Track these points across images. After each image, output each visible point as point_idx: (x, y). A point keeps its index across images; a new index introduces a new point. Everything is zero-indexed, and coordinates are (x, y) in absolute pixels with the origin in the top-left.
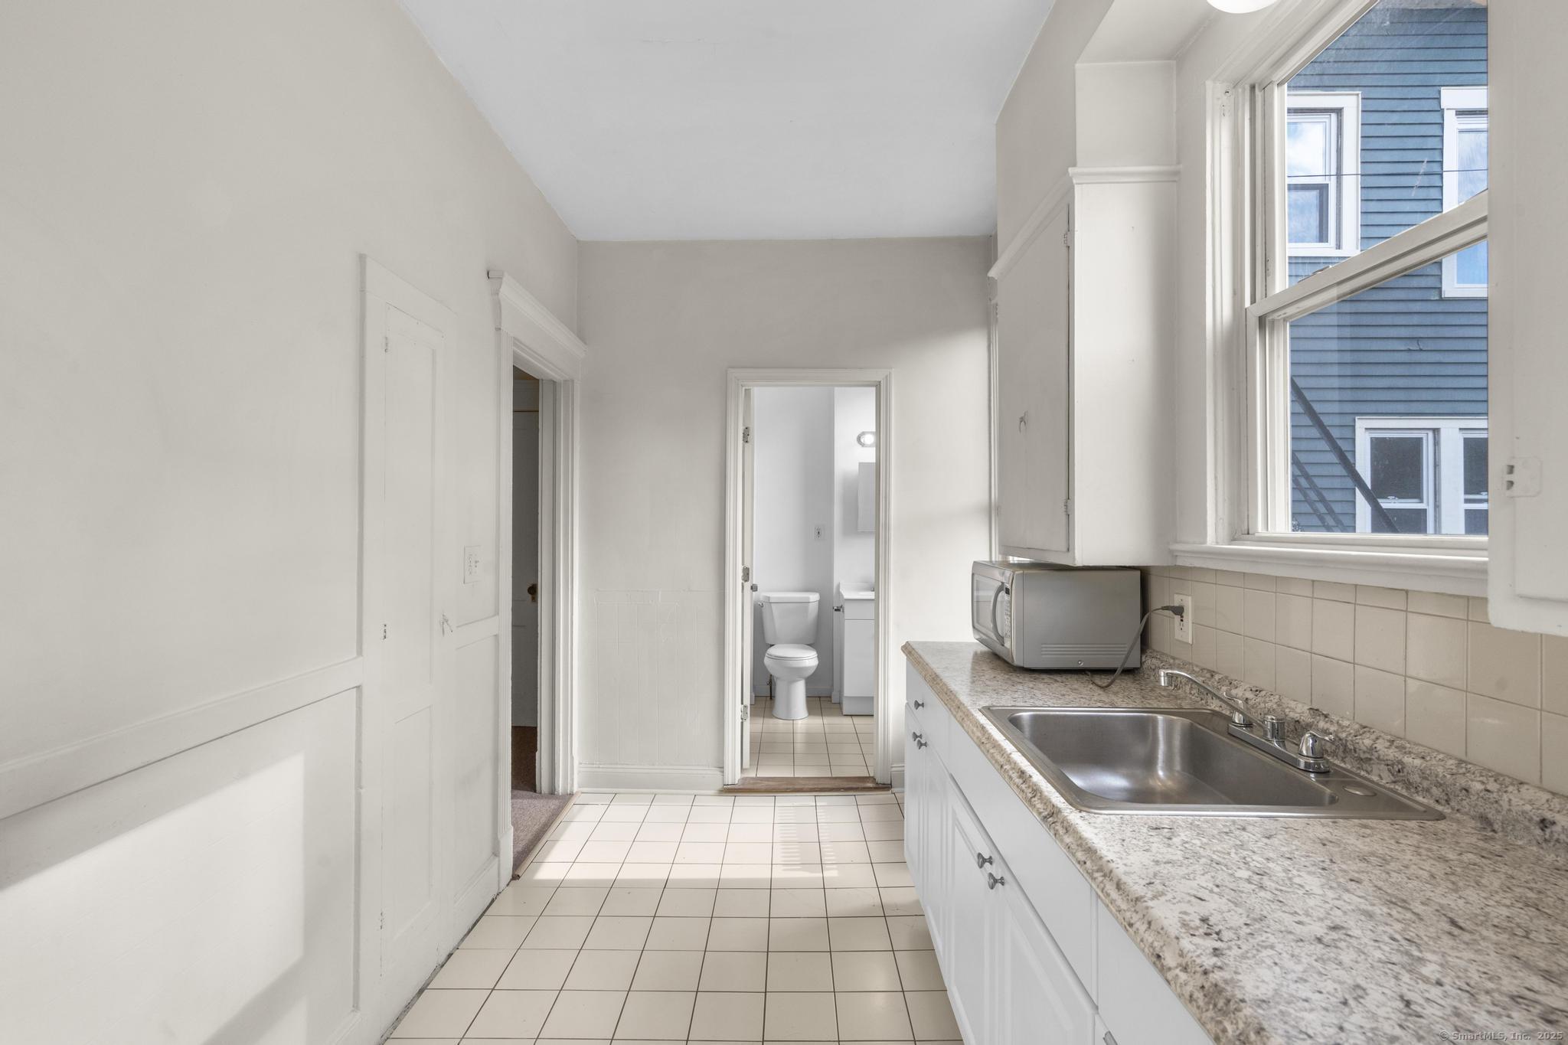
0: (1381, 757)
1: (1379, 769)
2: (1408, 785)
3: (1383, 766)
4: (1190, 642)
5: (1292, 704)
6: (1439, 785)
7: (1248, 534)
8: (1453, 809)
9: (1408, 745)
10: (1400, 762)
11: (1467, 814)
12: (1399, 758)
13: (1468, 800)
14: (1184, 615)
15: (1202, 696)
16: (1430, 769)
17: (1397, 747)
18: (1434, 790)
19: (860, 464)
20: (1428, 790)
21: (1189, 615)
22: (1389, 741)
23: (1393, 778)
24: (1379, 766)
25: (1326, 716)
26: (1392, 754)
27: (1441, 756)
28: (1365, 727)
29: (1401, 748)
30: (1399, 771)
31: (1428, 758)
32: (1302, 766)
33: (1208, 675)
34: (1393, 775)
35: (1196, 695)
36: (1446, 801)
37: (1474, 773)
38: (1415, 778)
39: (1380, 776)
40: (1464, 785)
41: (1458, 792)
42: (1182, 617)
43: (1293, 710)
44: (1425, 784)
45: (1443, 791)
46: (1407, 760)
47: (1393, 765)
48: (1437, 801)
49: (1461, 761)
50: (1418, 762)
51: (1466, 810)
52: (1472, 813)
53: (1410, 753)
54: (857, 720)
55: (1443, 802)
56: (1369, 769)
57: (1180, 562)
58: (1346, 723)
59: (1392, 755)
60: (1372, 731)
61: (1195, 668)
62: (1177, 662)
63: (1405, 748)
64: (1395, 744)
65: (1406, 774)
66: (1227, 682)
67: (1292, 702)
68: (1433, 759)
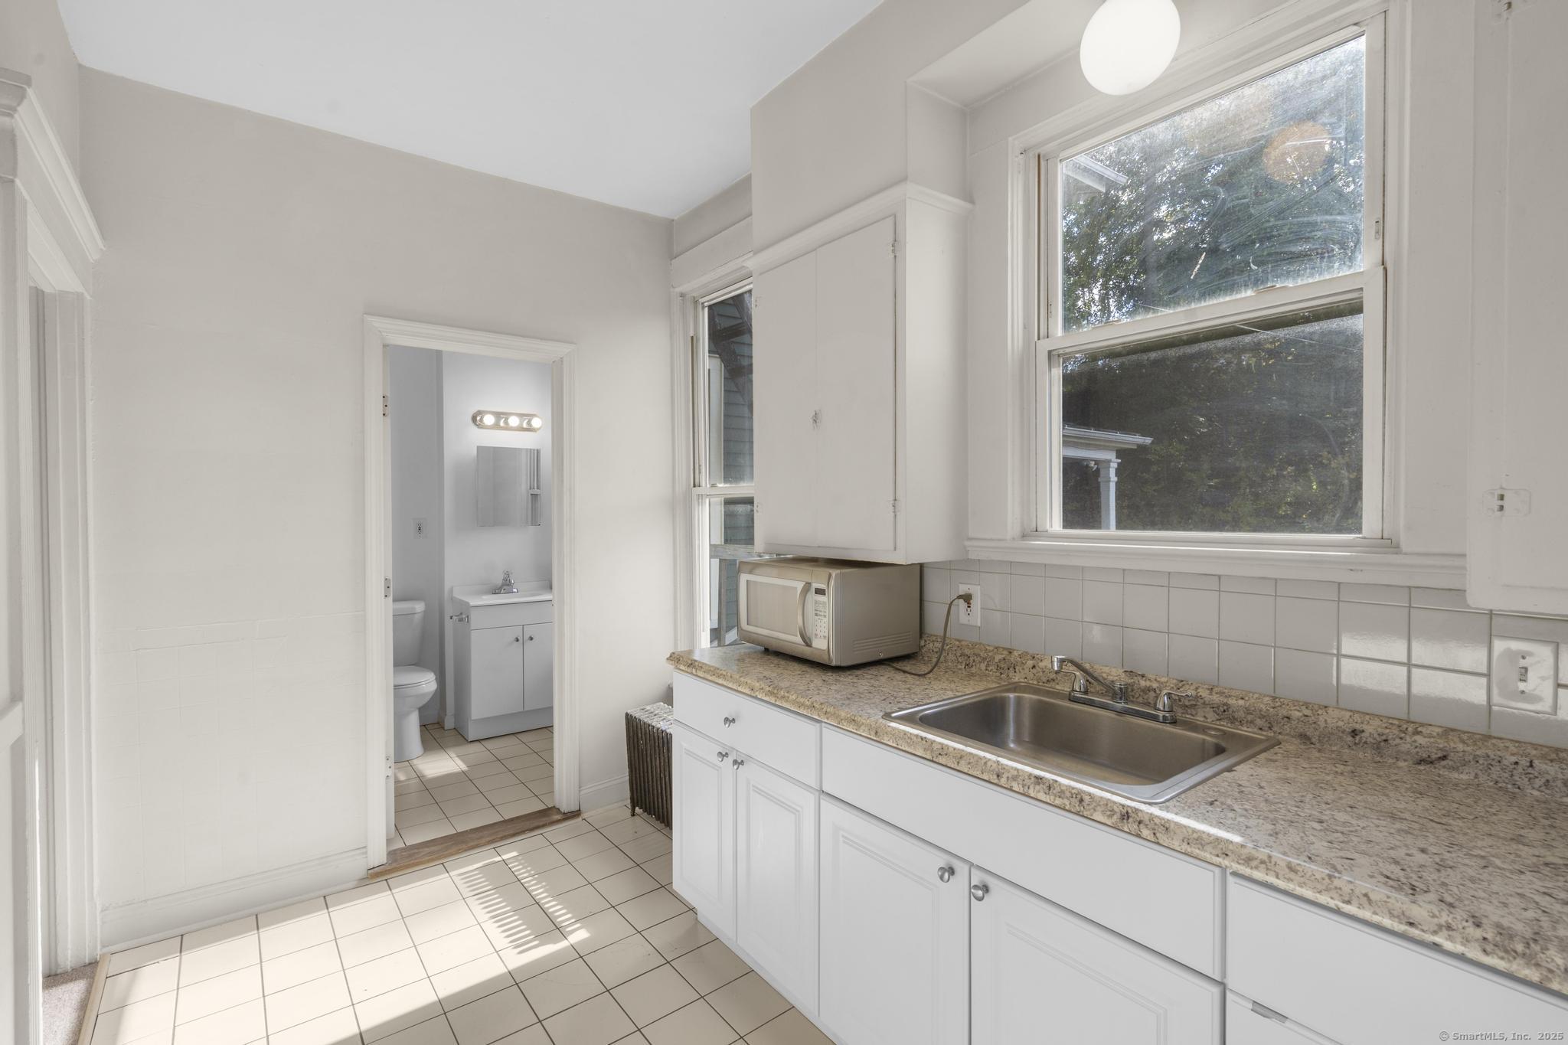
0: (1207, 702)
1: (1204, 712)
2: (1233, 720)
3: (1208, 709)
4: (979, 625)
5: (1106, 669)
6: (1262, 717)
7: (1037, 531)
8: (1275, 733)
9: (1226, 691)
10: (1225, 704)
11: (1287, 734)
12: (1225, 701)
13: (1289, 725)
14: (971, 602)
15: (1002, 671)
16: (1254, 707)
17: (1217, 693)
18: (1259, 722)
19: (478, 447)
20: (1252, 722)
21: (977, 602)
22: (1208, 689)
23: (1217, 717)
24: (1204, 709)
25: (1143, 676)
26: (1216, 698)
27: (1256, 696)
28: (1182, 681)
29: (1221, 693)
30: (1224, 711)
31: (1247, 698)
32: (1161, 719)
33: (1005, 652)
34: (1218, 715)
35: (995, 670)
36: (1269, 727)
37: (1288, 705)
38: (1241, 714)
39: (1205, 717)
40: (1285, 714)
41: (1280, 720)
42: (969, 603)
43: (1108, 674)
44: (1250, 718)
45: (1267, 721)
46: (1231, 701)
47: (1218, 707)
48: (1261, 729)
49: (1274, 698)
50: (1241, 702)
51: (1288, 732)
52: (1292, 733)
53: (1230, 696)
54: (489, 744)
55: (1266, 729)
56: (1194, 713)
57: (972, 556)
58: (1164, 679)
59: (1217, 700)
60: (1190, 683)
61: (987, 648)
62: (963, 643)
63: (1224, 693)
64: (1214, 690)
65: (1231, 712)
66: (1029, 657)
67: (1104, 668)
68: (1251, 698)
